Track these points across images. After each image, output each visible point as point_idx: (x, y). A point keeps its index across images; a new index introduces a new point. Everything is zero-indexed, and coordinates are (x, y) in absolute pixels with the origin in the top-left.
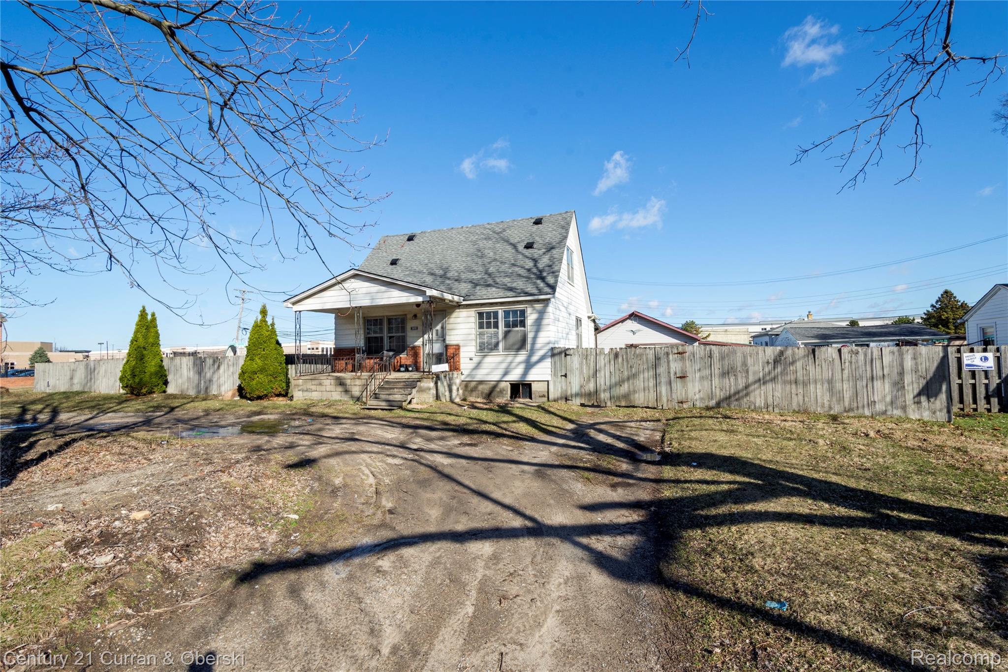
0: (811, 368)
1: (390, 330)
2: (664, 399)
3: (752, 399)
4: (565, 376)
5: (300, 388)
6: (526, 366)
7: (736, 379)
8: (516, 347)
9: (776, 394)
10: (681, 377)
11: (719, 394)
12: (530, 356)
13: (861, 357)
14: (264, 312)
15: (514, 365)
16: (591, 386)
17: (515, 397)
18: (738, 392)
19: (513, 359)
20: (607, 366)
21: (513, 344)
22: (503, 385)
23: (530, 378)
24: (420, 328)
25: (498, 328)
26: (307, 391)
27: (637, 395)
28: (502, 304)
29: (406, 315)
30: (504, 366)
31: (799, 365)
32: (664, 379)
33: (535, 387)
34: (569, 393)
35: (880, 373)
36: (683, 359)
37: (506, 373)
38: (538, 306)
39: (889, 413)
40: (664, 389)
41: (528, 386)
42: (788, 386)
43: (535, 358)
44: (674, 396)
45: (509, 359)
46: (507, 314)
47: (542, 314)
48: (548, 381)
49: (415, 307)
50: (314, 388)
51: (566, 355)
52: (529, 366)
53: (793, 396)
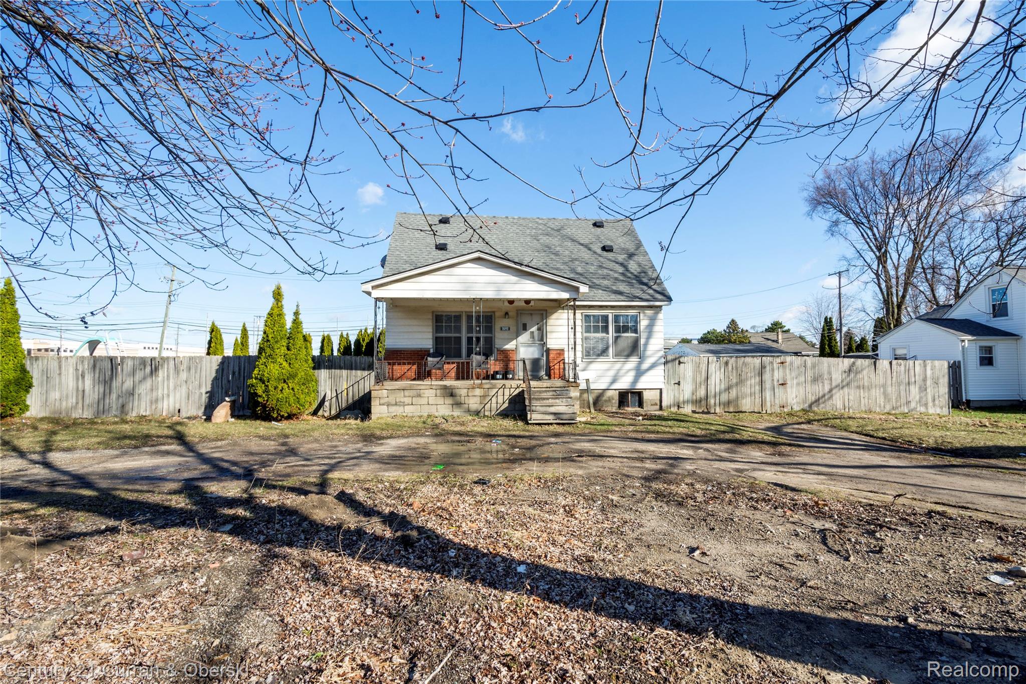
0: (872, 375)
1: (470, 329)
2: (768, 404)
3: (834, 402)
4: (679, 384)
5: (382, 401)
6: (637, 373)
7: (823, 386)
8: (626, 353)
9: (851, 398)
10: (783, 384)
11: (811, 398)
12: (640, 363)
13: (902, 368)
14: (278, 295)
15: (622, 372)
16: (702, 393)
17: (624, 406)
18: (824, 396)
19: (622, 367)
20: (718, 373)
21: (623, 350)
22: (609, 393)
23: (640, 386)
24: (513, 329)
25: (607, 333)
26: (396, 404)
27: (744, 401)
28: (613, 307)
29: (494, 312)
30: (612, 373)
31: (865, 372)
32: (768, 385)
33: (647, 395)
34: (681, 399)
35: (913, 380)
36: (784, 368)
37: (614, 381)
38: (649, 312)
39: (918, 409)
40: (768, 395)
41: (639, 394)
42: (858, 391)
43: (645, 366)
44: (777, 401)
45: (618, 366)
46: (616, 318)
47: (653, 320)
48: (661, 390)
49: (507, 304)
50: (408, 400)
51: (680, 363)
52: (639, 373)
53: (862, 398)
